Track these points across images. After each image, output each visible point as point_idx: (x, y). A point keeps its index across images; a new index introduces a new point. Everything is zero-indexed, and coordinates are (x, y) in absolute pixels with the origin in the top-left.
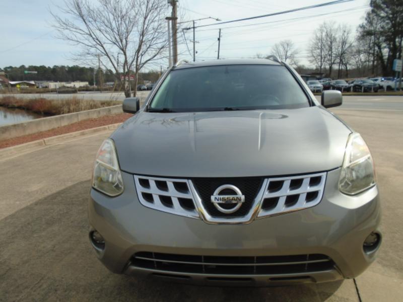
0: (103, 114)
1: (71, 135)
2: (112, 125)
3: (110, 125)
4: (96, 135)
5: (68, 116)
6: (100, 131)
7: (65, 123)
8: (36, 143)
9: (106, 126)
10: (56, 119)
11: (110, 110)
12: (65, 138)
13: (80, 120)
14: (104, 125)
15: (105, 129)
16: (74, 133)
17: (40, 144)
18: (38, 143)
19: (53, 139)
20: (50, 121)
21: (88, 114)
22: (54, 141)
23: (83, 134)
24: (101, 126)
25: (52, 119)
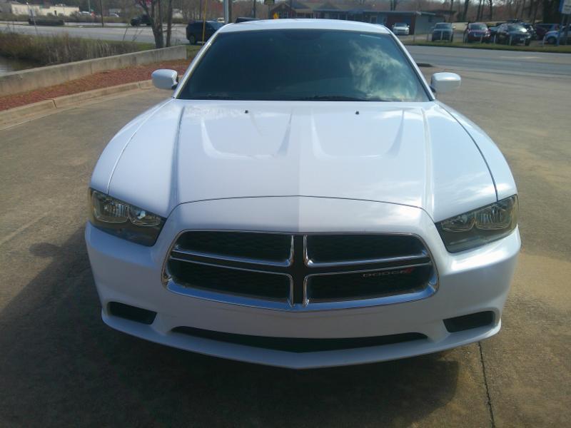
0: (126, 64)
1: (90, 95)
2: (144, 81)
3: (142, 82)
4: (125, 95)
5: (78, 65)
6: (128, 90)
7: (74, 76)
8: (43, 105)
9: (137, 83)
10: (62, 70)
11: (134, 58)
12: (82, 98)
13: (93, 72)
14: (132, 81)
15: (134, 87)
16: (93, 92)
17: (49, 106)
18: (47, 104)
19: (65, 100)
20: (54, 72)
21: (105, 64)
22: (67, 103)
23: (105, 94)
24: (127, 82)
25: (56, 68)
